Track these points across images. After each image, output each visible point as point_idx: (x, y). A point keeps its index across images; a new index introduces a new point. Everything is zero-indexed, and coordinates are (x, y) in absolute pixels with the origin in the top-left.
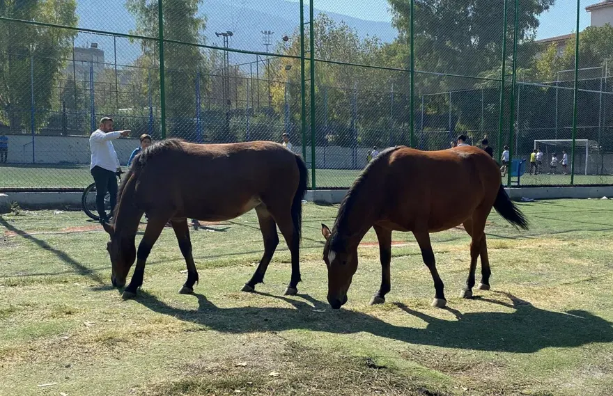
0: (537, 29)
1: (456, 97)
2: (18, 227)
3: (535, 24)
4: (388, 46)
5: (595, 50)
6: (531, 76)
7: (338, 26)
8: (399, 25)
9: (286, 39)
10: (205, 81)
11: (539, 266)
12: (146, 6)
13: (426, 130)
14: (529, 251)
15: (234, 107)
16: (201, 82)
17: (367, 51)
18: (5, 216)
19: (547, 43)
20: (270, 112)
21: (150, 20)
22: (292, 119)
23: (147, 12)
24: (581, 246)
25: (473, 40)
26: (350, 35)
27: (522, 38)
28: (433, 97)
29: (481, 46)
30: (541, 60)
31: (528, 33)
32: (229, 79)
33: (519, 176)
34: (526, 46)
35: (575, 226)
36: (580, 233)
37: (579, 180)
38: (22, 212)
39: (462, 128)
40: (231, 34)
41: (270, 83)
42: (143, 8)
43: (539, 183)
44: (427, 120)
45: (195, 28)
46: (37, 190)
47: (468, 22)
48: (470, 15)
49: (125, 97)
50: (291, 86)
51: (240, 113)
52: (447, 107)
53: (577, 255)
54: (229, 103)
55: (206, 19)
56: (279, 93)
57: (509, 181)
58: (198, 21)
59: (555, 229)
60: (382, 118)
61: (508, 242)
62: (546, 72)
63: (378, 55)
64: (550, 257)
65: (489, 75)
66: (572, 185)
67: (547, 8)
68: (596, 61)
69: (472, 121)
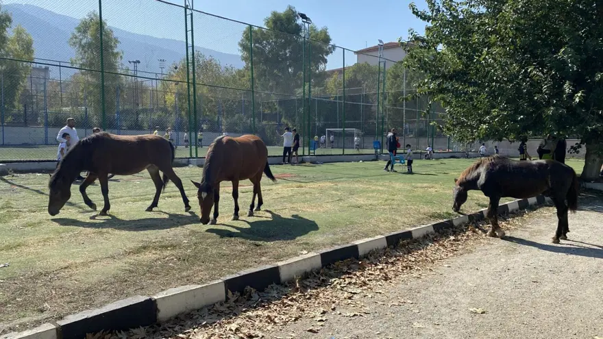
0: (327, 64)
1: (281, 103)
2: (17, 183)
3: (325, 61)
4: (240, 71)
5: (359, 77)
6: (324, 91)
7: (208, 58)
8: (245, 59)
9: (176, 68)
10: (122, 91)
11: (317, 195)
12: (82, 43)
13: (264, 123)
14: (314, 188)
15: (140, 107)
16: (119, 92)
17: (227, 75)
18: (5, 177)
19: (333, 72)
20: (165, 110)
21: (85, 52)
22: (180, 115)
23: (83, 47)
24: (340, 185)
25: (290, 70)
26: (216, 65)
27: (318, 69)
28: (268, 103)
29: (295, 73)
30: (330, 82)
31: (321, 67)
32: (138, 90)
33: (314, 150)
34: (320, 73)
35: (340, 176)
36: (342, 179)
37: (347, 151)
38: (15, 175)
39: (286, 121)
40: (139, 62)
41: (166, 92)
42: (80, 45)
43: (326, 153)
44: (265, 117)
45: (115, 58)
46: (24, 162)
47: (287, 59)
48: (288, 55)
49: (65, 100)
50: (179, 95)
51: (145, 111)
52: (276, 109)
53: (337, 190)
54: (138, 105)
55: (123, 53)
56: (171, 99)
57: (309, 153)
58: (117, 53)
59: (330, 178)
60: (237, 115)
61: (303, 184)
62: (333, 88)
63: (234, 77)
64: (322, 191)
65: (300, 90)
66: (343, 154)
67: (332, 52)
68: (359, 84)
69: (291, 117)
